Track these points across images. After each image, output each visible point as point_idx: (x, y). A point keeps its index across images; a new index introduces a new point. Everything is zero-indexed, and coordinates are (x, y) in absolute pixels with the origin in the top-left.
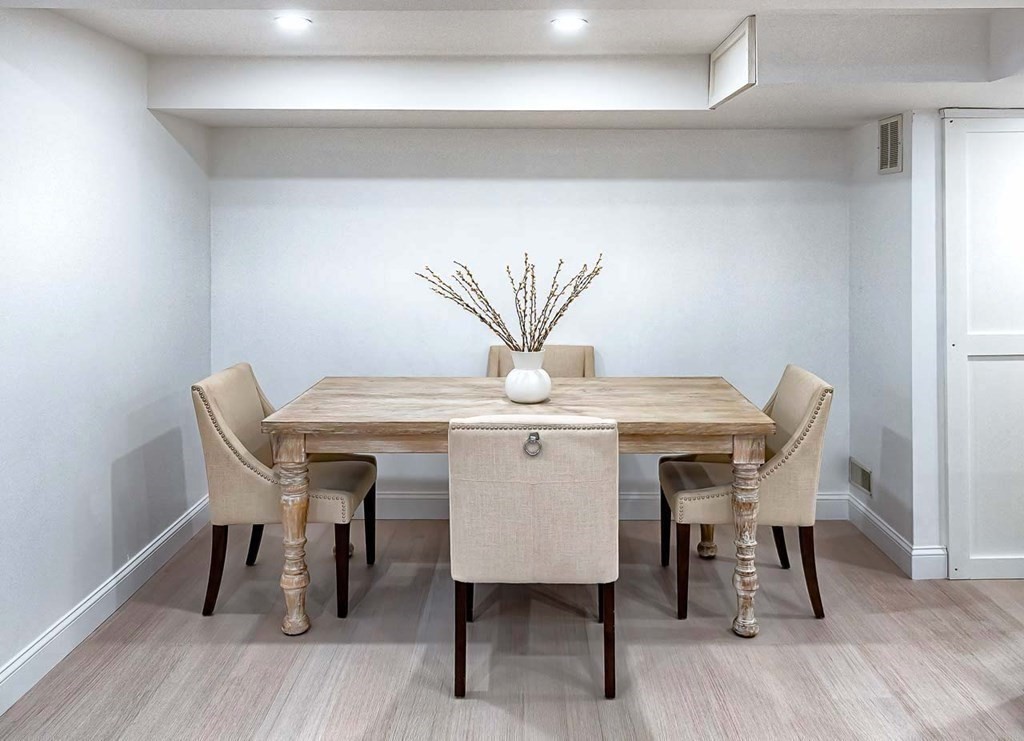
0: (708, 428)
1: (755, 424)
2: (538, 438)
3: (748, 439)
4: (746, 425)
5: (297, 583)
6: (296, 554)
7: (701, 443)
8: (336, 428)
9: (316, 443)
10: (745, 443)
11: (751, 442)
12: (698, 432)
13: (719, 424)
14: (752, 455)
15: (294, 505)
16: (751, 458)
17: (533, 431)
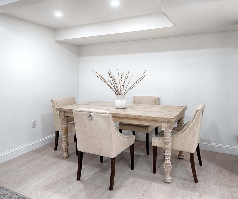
0: (153, 118)
1: (167, 118)
2: (91, 115)
3: (166, 123)
4: (164, 118)
5: (65, 146)
6: (65, 139)
7: (153, 122)
8: (69, 110)
9: (67, 114)
10: (165, 124)
11: (167, 123)
12: (150, 119)
13: (156, 117)
14: (167, 128)
15: (63, 128)
16: (167, 129)
17: (90, 113)
